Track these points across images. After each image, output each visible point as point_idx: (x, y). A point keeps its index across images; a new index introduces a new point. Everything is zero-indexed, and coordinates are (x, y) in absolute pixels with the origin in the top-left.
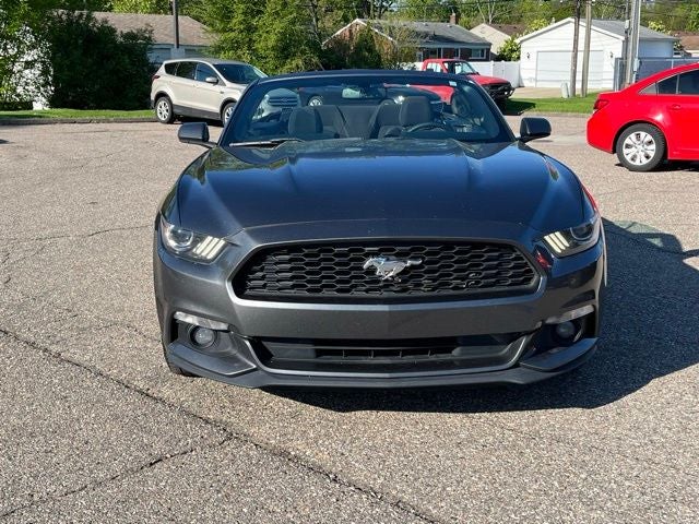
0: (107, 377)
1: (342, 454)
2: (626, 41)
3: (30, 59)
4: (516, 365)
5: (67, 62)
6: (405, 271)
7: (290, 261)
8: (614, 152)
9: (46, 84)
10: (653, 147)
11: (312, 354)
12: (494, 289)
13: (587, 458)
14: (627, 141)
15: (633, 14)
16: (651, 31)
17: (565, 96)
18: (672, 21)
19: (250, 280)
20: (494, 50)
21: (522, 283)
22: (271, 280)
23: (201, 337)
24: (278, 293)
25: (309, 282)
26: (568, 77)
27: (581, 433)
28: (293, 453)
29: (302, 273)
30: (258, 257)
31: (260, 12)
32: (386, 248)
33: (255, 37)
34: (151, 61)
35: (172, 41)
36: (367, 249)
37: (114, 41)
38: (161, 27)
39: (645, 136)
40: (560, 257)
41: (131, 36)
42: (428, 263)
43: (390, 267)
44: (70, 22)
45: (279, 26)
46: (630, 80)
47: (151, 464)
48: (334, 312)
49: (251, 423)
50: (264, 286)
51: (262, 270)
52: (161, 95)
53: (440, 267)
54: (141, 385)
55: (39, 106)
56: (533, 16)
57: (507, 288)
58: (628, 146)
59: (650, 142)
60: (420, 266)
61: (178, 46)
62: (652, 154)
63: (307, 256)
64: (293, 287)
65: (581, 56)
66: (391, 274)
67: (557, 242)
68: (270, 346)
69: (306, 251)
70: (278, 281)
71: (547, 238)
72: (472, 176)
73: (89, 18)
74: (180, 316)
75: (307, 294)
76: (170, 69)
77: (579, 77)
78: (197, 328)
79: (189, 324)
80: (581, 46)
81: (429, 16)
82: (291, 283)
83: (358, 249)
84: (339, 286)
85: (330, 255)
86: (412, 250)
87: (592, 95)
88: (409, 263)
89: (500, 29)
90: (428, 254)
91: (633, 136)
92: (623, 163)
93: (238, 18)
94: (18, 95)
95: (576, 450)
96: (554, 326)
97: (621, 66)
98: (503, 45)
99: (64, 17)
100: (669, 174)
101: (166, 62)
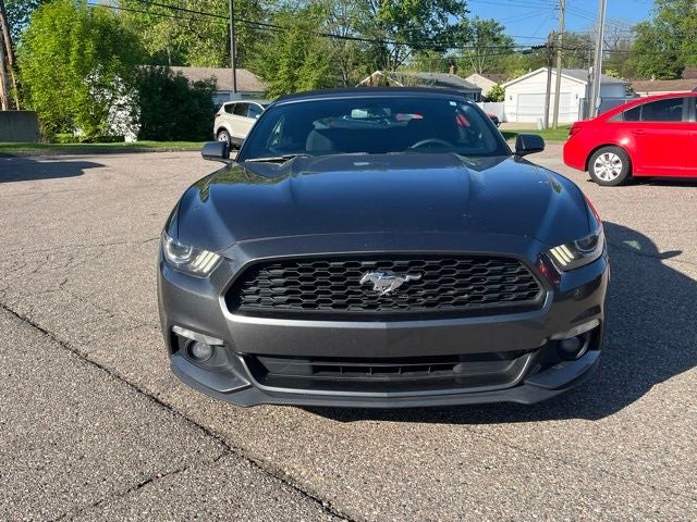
0: (124, 380)
1: (339, 476)
2: (589, 86)
3: (122, 102)
4: (521, 383)
5: (150, 104)
6: (404, 287)
7: (284, 275)
8: (586, 170)
9: (134, 122)
10: (620, 165)
11: (309, 371)
12: (496, 304)
13: (599, 486)
14: (598, 161)
15: (595, 62)
16: (609, 77)
17: (540, 128)
18: (624, 70)
19: (244, 295)
20: (484, 94)
21: (527, 297)
22: (265, 295)
23: (199, 351)
24: (272, 309)
25: (304, 297)
26: (543, 111)
27: (588, 452)
28: (288, 473)
29: (297, 288)
30: (251, 272)
31: (300, 65)
32: (384, 263)
33: (296, 84)
34: (216, 103)
35: (231, 88)
36: (364, 263)
37: (186, 87)
38: (223, 77)
39: (613, 157)
40: (566, 271)
41: (200, 84)
42: (427, 278)
43: (388, 282)
44: (153, 74)
45: (315, 75)
46: (593, 114)
47: (140, 486)
48: (329, 329)
49: (250, 436)
50: (259, 301)
51: (256, 284)
52: (222, 129)
53: (441, 282)
54: (153, 390)
55: (130, 139)
56: (514, 69)
57: (511, 303)
58: (598, 165)
59: (617, 162)
60: (420, 281)
61: (236, 91)
62: (619, 172)
63: (301, 270)
64: (288, 302)
65: (552, 97)
66: (389, 290)
67: (562, 255)
68: (266, 362)
69: (301, 265)
70: (273, 296)
71: (552, 251)
72: (473, 187)
73: (168, 71)
74: (178, 330)
75: (303, 310)
76: (228, 109)
77: (551, 111)
78: (193, 342)
79: (186, 339)
80: (553, 90)
81: (433, 69)
82: (286, 298)
83: (355, 264)
84: (335, 301)
85: (324, 270)
86: (410, 264)
87: (562, 127)
88: (408, 278)
89: (488, 77)
90: (427, 268)
91: (602, 157)
92: (593, 179)
93: (283, 70)
94: (113, 131)
95: (585, 474)
96: (559, 342)
97: (586, 105)
98: (491, 90)
99: (148, 70)
100: (634, 188)
101: (225, 104)
